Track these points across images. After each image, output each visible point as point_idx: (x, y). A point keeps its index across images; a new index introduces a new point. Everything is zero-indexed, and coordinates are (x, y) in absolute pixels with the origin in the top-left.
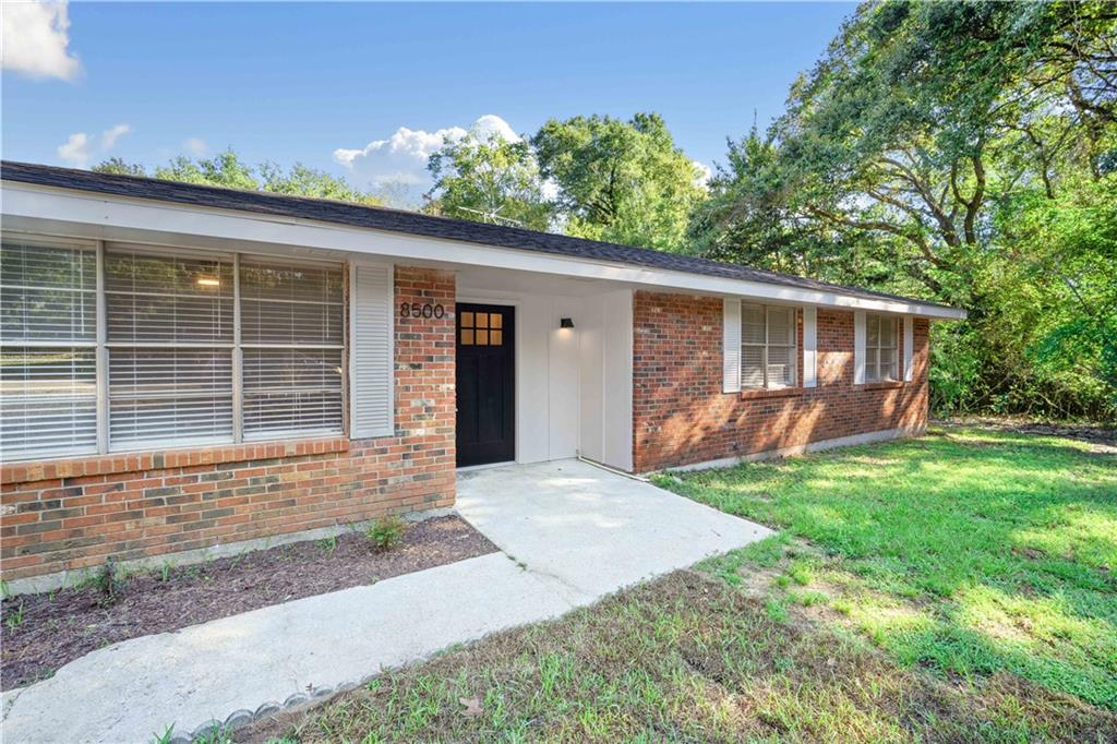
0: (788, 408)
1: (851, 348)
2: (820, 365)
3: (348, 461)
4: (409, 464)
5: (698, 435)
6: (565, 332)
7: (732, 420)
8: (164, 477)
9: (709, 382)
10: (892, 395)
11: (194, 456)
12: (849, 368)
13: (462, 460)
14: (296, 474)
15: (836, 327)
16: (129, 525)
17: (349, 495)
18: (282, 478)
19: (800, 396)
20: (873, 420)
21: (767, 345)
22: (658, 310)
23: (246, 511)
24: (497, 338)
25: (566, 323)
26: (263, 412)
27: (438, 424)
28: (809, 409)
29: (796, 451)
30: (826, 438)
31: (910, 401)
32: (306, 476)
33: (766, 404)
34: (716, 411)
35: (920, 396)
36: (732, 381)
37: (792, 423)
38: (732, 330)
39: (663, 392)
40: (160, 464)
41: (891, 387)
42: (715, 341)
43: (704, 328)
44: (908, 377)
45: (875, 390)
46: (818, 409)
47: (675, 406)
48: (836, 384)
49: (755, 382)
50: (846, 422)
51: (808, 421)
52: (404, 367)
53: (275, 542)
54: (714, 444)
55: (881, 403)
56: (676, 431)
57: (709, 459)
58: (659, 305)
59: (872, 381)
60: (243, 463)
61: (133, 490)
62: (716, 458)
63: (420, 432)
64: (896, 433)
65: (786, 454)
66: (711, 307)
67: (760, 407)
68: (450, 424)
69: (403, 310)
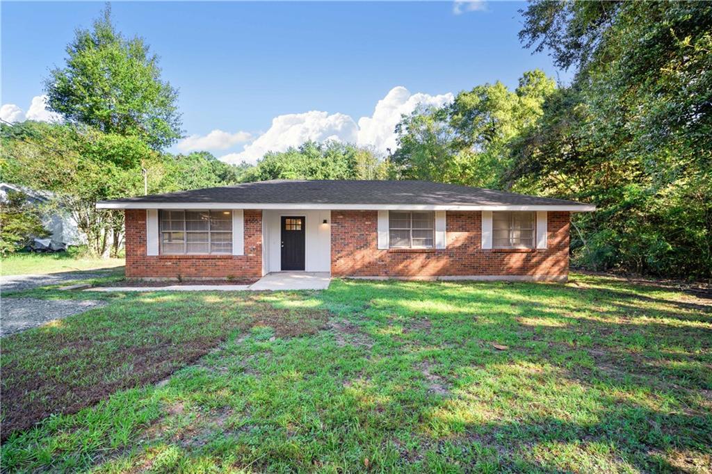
1: (478, 230)
2: (448, 236)
3: (233, 261)
4: (248, 263)
5: (359, 265)
6: (325, 224)
7: (382, 260)
8: (194, 260)
9: (369, 240)
10: (522, 255)
11: (200, 256)
12: (476, 240)
14: (220, 263)
15: (465, 219)
16: (188, 270)
17: (232, 270)
18: (217, 263)
19: (433, 254)
20: (502, 268)
21: (411, 229)
22: (341, 217)
23: (210, 270)
24: (299, 228)
25: (325, 221)
26: (215, 247)
27: (256, 254)
28: (439, 259)
29: (427, 277)
30: (456, 275)
31: (542, 260)
32: (223, 263)
33: (407, 254)
36: (383, 244)
37: (424, 265)
38: (383, 223)
39: (344, 248)
42: (373, 228)
43: (367, 223)
44: (542, 246)
46: (445, 260)
47: (350, 253)
48: (462, 248)
49: (400, 245)
50: (474, 268)
51: (436, 266)
52: (247, 237)
53: (216, 279)
54: (372, 270)
55: (506, 259)
57: (370, 276)
58: (342, 215)
59: (499, 247)
60: (214, 259)
61: (189, 262)
62: (374, 275)
63: (251, 255)
64: (525, 278)
66: (370, 215)
67: (401, 255)
68: (261, 253)
69: (246, 222)
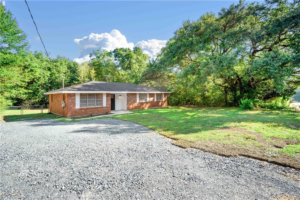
0: (145, 104)
1: (154, 97)
2: (149, 99)
3: (103, 108)
4: (107, 109)
5: (134, 107)
6: (120, 97)
7: (138, 105)
9: (135, 101)
10: (161, 102)
12: (154, 100)
13: (111, 110)
14: (99, 109)
15: (152, 95)
17: (103, 111)
19: (147, 103)
20: (158, 105)
21: (143, 97)
22: (129, 95)
24: (113, 98)
25: (120, 96)
26: (97, 105)
27: (109, 106)
28: (148, 104)
29: (146, 109)
30: (151, 107)
31: (164, 103)
33: (142, 104)
34: (136, 104)
35: (165, 103)
36: (138, 101)
37: (146, 106)
38: (138, 96)
39: (130, 103)
40: (91, 108)
41: (161, 101)
42: (136, 97)
43: (134, 96)
44: (163, 100)
45: (158, 102)
46: (149, 104)
47: (131, 104)
48: (152, 101)
49: (141, 101)
50: (154, 106)
51: (148, 106)
52: (107, 101)
54: (136, 108)
55: (159, 103)
56: (131, 106)
59: (157, 101)
61: (90, 110)
64: (162, 107)
65: (145, 109)
66: (135, 94)
67: (141, 104)
68: (110, 105)
69: (107, 96)
